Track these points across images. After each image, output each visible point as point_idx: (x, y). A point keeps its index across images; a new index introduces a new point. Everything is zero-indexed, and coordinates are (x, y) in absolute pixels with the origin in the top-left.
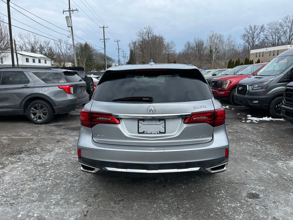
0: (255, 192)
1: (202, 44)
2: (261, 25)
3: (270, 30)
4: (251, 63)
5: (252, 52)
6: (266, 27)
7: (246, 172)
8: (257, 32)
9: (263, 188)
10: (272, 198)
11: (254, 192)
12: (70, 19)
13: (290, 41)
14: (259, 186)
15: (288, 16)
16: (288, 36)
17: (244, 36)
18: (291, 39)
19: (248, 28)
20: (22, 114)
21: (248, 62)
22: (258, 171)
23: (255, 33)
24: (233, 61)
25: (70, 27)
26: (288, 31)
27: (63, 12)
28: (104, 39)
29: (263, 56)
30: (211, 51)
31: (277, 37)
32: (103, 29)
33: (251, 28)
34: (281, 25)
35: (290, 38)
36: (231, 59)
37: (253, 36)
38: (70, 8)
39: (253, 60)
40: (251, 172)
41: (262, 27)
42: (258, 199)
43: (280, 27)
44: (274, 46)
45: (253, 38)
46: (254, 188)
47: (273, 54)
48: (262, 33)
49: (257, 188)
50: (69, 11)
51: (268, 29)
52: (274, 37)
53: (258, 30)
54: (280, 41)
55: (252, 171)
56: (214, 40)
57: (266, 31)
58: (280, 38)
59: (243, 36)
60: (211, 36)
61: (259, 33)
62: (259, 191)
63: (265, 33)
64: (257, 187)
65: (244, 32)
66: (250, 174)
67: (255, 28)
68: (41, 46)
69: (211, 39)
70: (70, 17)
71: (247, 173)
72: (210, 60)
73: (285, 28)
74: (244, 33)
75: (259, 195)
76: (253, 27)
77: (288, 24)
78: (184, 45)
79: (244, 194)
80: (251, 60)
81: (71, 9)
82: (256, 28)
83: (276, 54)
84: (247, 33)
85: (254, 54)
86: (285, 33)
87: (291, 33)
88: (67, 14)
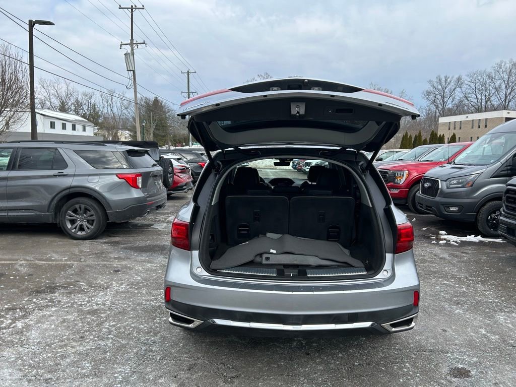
0: (462, 366)
2: (456, 76)
3: (472, 85)
4: (441, 140)
5: (442, 120)
6: (465, 78)
7: (444, 331)
8: (450, 87)
9: (475, 359)
10: (491, 377)
11: (460, 366)
12: (132, 58)
13: (507, 104)
14: (469, 356)
15: (502, 62)
16: (502, 95)
17: (428, 93)
18: (507, 101)
19: (435, 80)
20: (51, 222)
21: (437, 139)
22: (465, 330)
23: (446, 90)
24: (410, 136)
25: (130, 70)
26: (504, 86)
27: (121, 45)
28: (189, 93)
29: (460, 128)
31: (483, 97)
32: (186, 75)
33: (440, 80)
34: (489, 77)
35: (505, 100)
36: (407, 133)
37: (442, 94)
38: (132, 39)
39: (443, 135)
40: (454, 332)
41: (459, 79)
42: (468, 377)
43: (488, 81)
44: (479, 112)
45: (443, 98)
46: (460, 359)
47: (478, 126)
48: (458, 89)
49: (466, 360)
50: (132, 44)
51: (469, 83)
52: (479, 97)
53: (452, 84)
54: (489, 103)
55: (455, 329)
57: (464, 87)
58: (489, 99)
59: (425, 92)
61: (454, 89)
62: (469, 364)
63: (464, 89)
64: (465, 357)
65: (428, 87)
66: (452, 335)
67: (446, 80)
68: (77, 101)
70: (133, 54)
71: (447, 334)
73: (497, 84)
74: (427, 89)
75: (469, 371)
76: (443, 80)
77: (502, 75)
79: (445, 370)
80: (440, 135)
81: (135, 42)
82: (449, 80)
83: (482, 125)
84: (432, 89)
85: (444, 124)
86: (497, 90)
87: (509, 91)
88: (128, 49)
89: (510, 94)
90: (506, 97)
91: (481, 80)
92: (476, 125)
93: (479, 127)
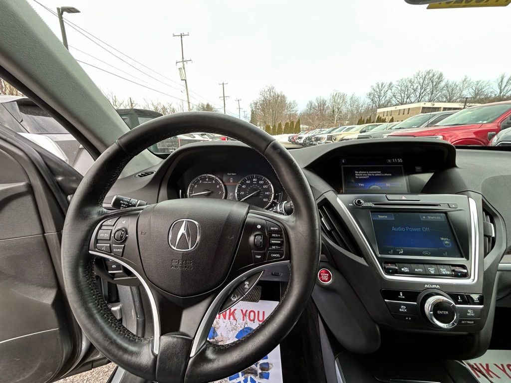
1: (324, 104)
3: (399, 88)
4: (384, 121)
5: (379, 110)
6: (395, 83)
8: (384, 89)
12: (183, 71)
13: (420, 99)
16: (418, 94)
17: (370, 94)
18: (421, 97)
19: (375, 85)
21: (380, 120)
23: (382, 92)
24: (364, 120)
25: (183, 80)
26: (419, 87)
27: (177, 63)
28: (224, 97)
29: (391, 115)
30: (333, 111)
31: (405, 95)
32: (222, 85)
33: (378, 85)
34: (410, 81)
35: (419, 97)
36: (361, 117)
37: (379, 94)
38: (183, 58)
39: (385, 118)
41: (390, 84)
43: (409, 85)
44: (402, 105)
45: (379, 96)
48: (390, 91)
50: (183, 61)
51: (397, 86)
52: (403, 95)
53: (386, 87)
56: (337, 100)
57: (394, 89)
58: (409, 96)
59: (368, 94)
60: (334, 95)
61: (387, 91)
63: (393, 91)
65: (370, 90)
67: (382, 85)
69: (334, 98)
70: (184, 68)
72: (333, 120)
73: (415, 87)
74: (370, 92)
76: (380, 85)
77: (419, 80)
78: (306, 104)
80: (383, 118)
81: (185, 60)
82: (384, 85)
83: (406, 112)
84: (373, 92)
85: (381, 113)
86: (415, 90)
87: (422, 91)
88: (181, 65)
89: (422, 93)
90: (420, 95)
91: (405, 84)
92: (402, 112)
93: (404, 114)
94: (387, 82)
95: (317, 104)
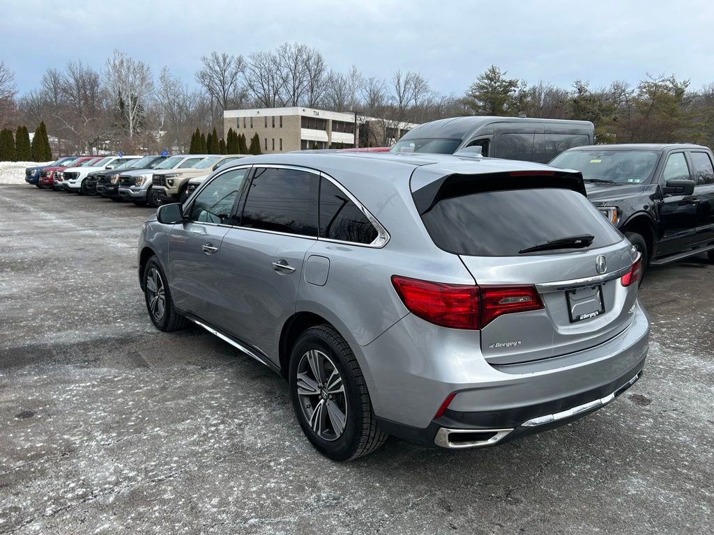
1: (94, 83)
2: (236, 57)
3: (257, 71)
4: (242, 141)
5: (228, 114)
6: (248, 61)
8: (230, 69)
13: (296, 99)
15: (286, 45)
16: (291, 88)
17: (203, 76)
18: (296, 95)
19: (210, 57)
21: (235, 138)
23: (226, 74)
24: (203, 135)
26: (291, 76)
29: (252, 127)
30: (122, 104)
31: (270, 88)
33: (217, 59)
34: (275, 63)
35: (294, 94)
36: (197, 130)
37: (222, 78)
39: (243, 135)
41: (240, 61)
43: (274, 68)
44: (267, 107)
45: (223, 83)
47: (272, 125)
48: (240, 74)
51: (253, 67)
52: (266, 86)
53: (233, 66)
54: (277, 97)
56: (127, 76)
57: (248, 72)
58: (277, 91)
59: (199, 73)
60: (117, 63)
61: (236, 74)
63: (247, 75)
65: (202, 67)
67: (225, 60)
69: (119, 71)
72: (124, 126)
73: (284, 75)
74: (202, 70)
76: (221, 59)
77: (287, 61)
78: (41, 78)
80: (239, 135)
82: (228, 60)
83: (277, 124)
84: (208, 70)
85: (231, 120)
86: (285, 81)
87: (297, 84)
89: (298, 88)
90: (294, 91)
91: (267, 66)
92: (269, 124)
93: (274, 126)
94: (233, 54)
95: (72, 81)
